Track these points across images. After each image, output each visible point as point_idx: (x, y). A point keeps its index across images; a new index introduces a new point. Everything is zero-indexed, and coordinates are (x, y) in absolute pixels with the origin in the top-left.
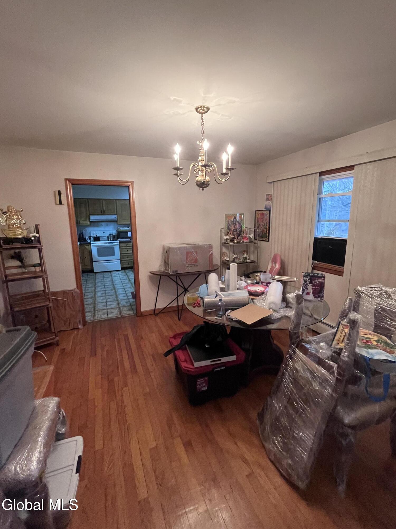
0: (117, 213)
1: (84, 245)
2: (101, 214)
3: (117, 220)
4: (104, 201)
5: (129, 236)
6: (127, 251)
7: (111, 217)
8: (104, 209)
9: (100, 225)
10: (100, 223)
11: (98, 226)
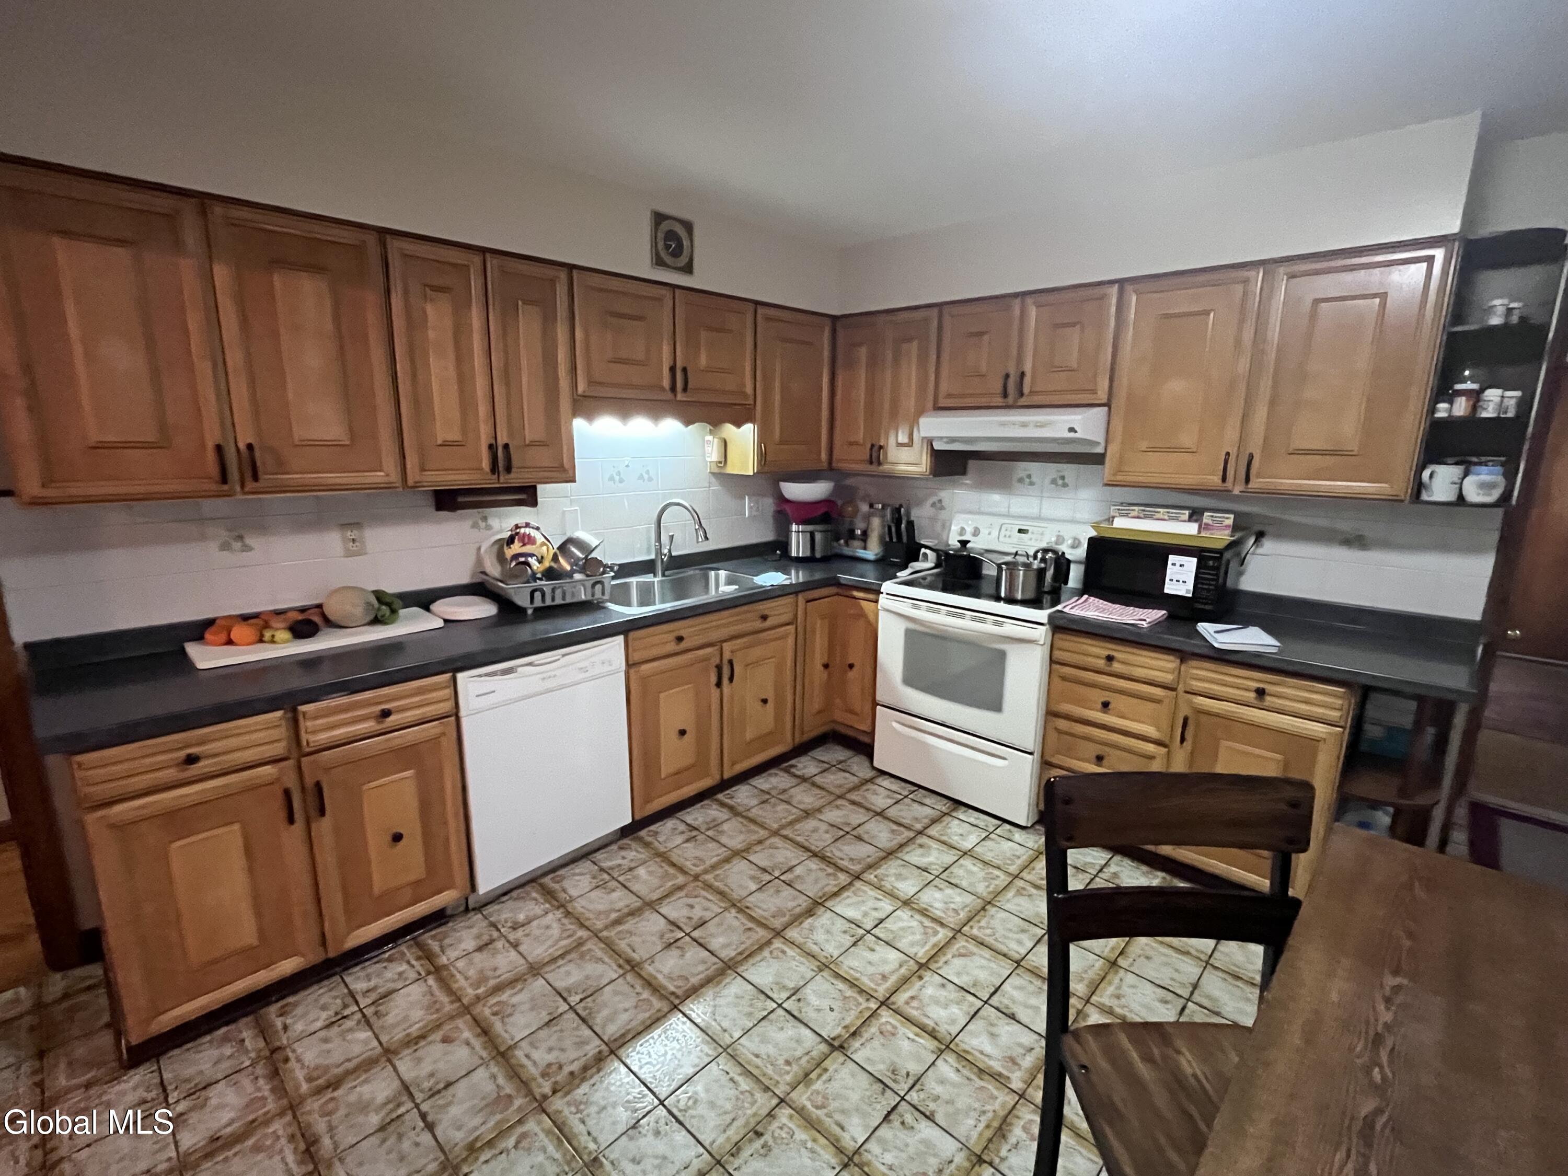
0: (1109, 399)
1: (857, 594)
2: (999, 401)
3: (1100, 450)
4: (1033, 312)
5: (1169, 589)
6: (1106, 705)
7: (1041, 425)
8: (1028, 367)
9: (1021, 480)
10: (1023, 468)
11: (1004, 485)
